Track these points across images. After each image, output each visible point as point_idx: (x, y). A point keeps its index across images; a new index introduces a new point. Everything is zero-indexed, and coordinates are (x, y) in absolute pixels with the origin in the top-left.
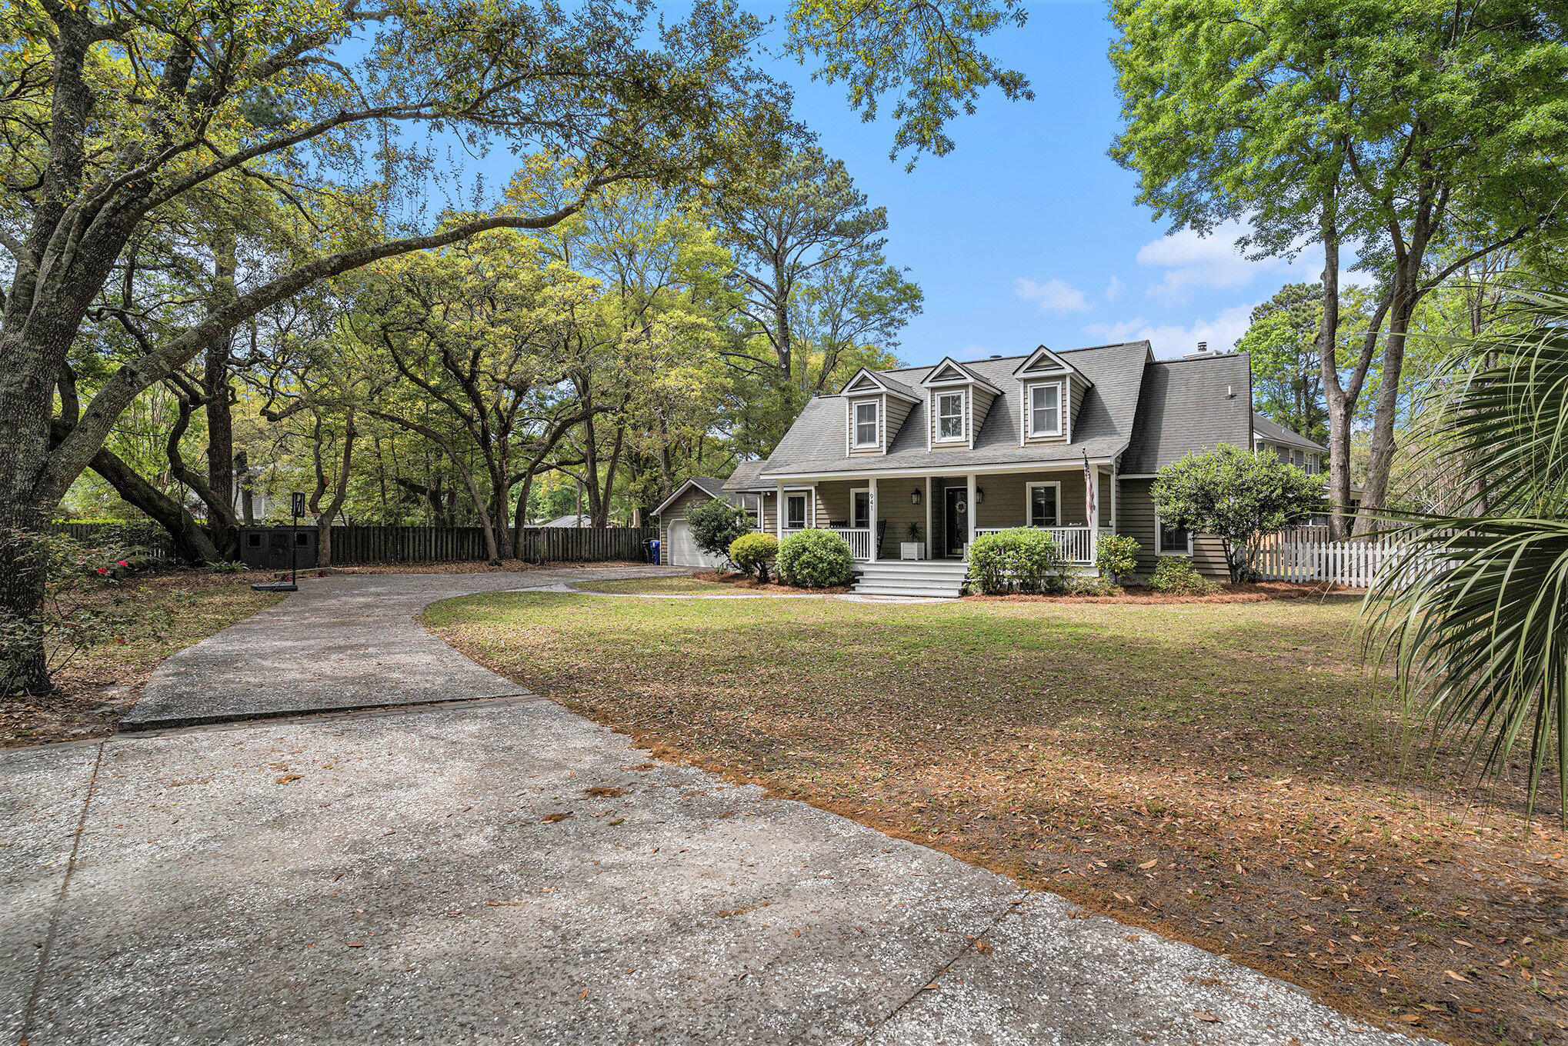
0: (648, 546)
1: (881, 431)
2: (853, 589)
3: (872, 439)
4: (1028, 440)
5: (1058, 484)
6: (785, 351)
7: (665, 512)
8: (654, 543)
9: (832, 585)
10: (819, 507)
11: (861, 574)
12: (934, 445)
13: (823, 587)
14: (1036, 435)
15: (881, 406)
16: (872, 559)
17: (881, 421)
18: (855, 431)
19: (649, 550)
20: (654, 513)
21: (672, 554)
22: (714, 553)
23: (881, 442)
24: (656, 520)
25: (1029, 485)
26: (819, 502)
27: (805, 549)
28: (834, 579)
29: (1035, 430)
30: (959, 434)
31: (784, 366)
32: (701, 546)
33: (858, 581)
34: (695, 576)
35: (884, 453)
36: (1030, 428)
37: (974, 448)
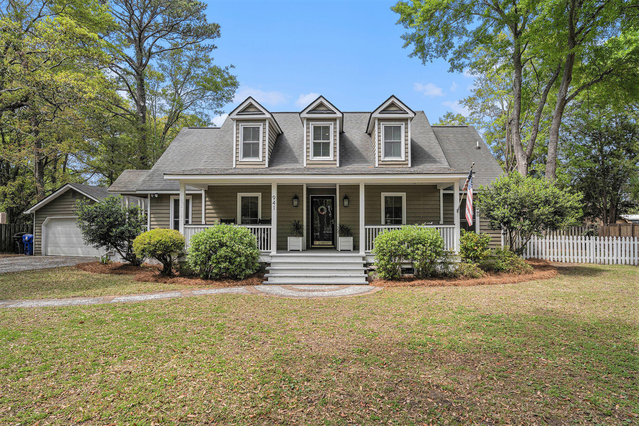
0: (21, 238)
1: (264, 149)
2: (267, 280)
3: (256, 154)
4: (381, 163)
5: (403, 195)
6: (142, 104)
7: (39, 211)
8: (27, 237)
9: (247, 277)
10: (207, 207)
11: (269, 264)
12: (309, 162)
13: (240, 279)
14: (387, 159)
15: (264, 129)
16: (274, 252)
17: (264, 141)
18: (241, 147)
19: (22, 243)
20: (28, 212)
21: (46, 246)
22: (105, 247)
23: (264, 157)
24: (28, 218)
25: (384, 195)
26: (208, 203)
27: (222, 245)
28: (249, 272)
29: (386, 155)
30: (328, 155)
31: (141, 115)
32: (93, 241)
33: (268, 272)
34: (79, 267)
35: (267, 166)
36: (382, 154)
37: (340, 166)
